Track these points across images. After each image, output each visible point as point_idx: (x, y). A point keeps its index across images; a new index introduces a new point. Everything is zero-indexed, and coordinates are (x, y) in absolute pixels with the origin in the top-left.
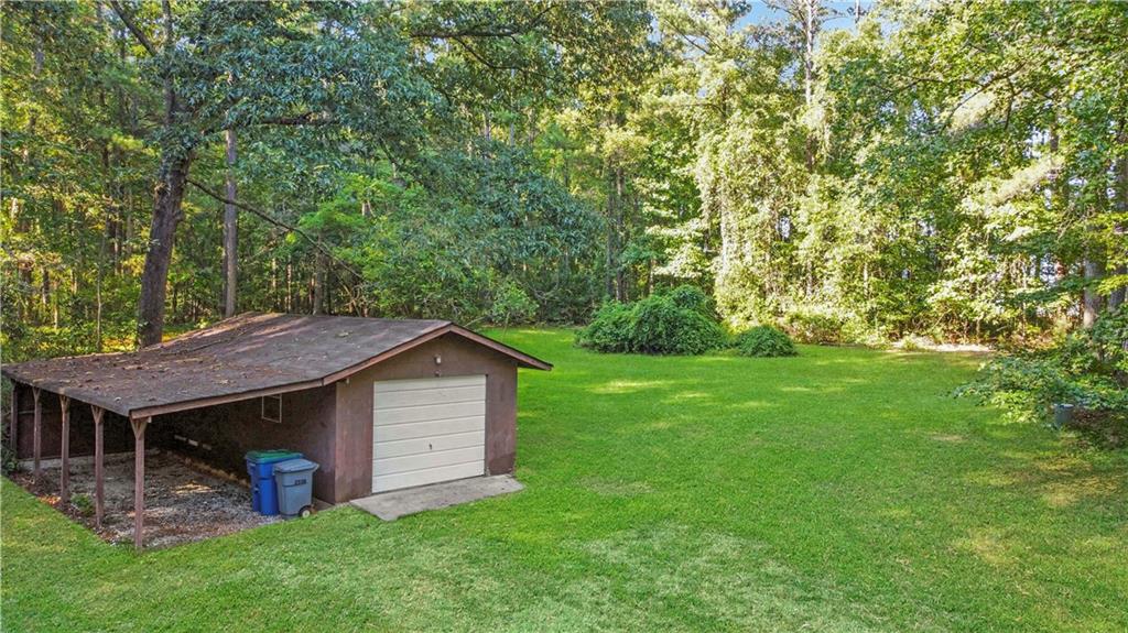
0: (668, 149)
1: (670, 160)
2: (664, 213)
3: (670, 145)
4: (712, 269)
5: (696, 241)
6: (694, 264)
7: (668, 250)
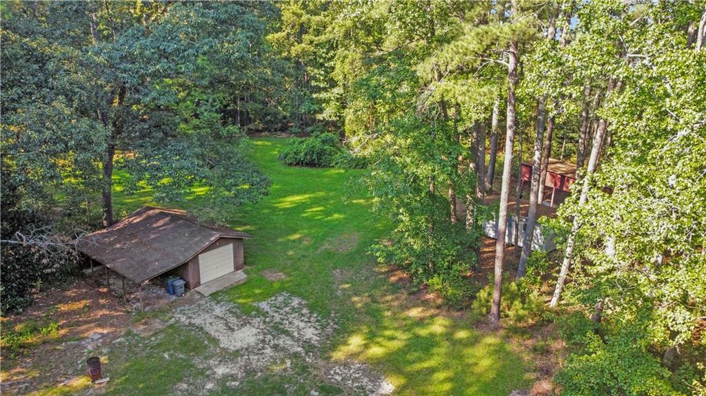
0: (323, 52)
1: (324, 58)
2: (322, 85)
3: (325, 50)
4: (344, 114)
5: (337, 100)
6: (335, 113)
7: (323, 105)
